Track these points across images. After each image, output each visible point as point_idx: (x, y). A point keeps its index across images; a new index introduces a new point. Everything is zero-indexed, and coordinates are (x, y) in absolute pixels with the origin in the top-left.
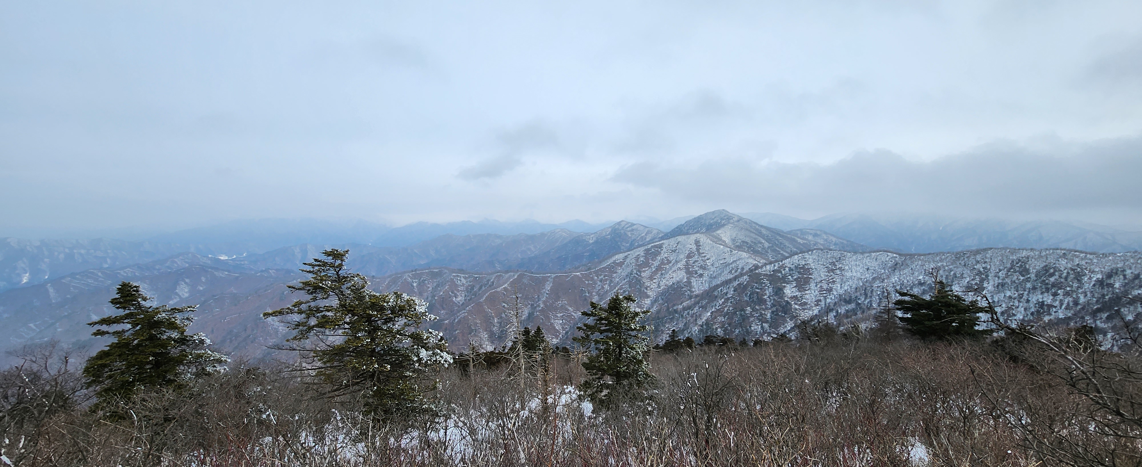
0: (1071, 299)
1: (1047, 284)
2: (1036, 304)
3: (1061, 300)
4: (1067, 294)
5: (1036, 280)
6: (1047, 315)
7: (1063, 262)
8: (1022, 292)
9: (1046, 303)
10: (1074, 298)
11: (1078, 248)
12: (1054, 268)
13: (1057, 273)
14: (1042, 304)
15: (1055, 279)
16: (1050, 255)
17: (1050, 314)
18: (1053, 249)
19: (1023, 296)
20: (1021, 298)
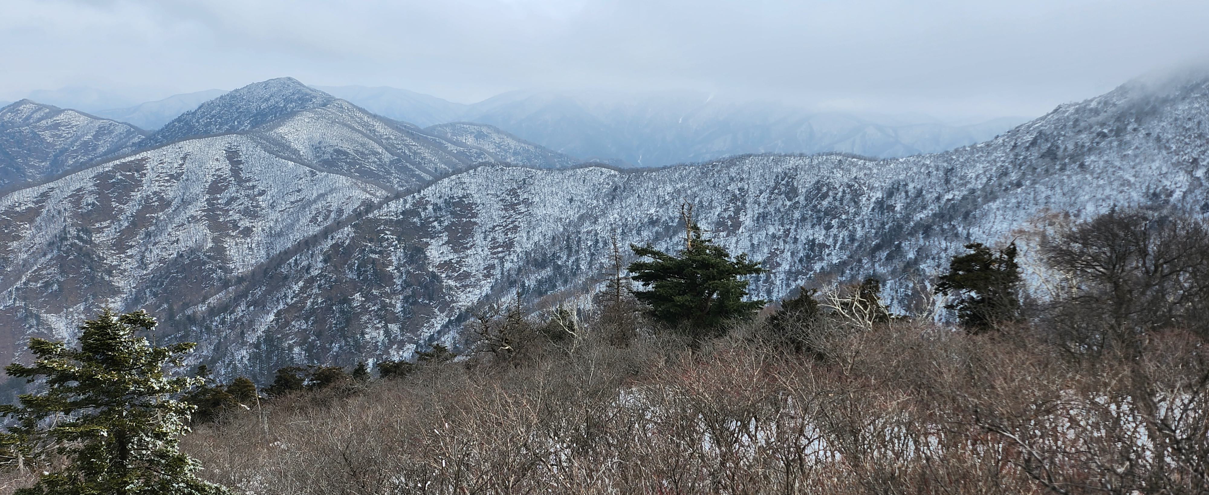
0: (846, 233)
1: (819, 211)
2: (805, 244)
3: (835, 235)
4: (842, 225)
5: (806, 206)
6: (819, 260)
7: (838, 175)
8: (788, 227)
9: (817, 242)
10: (850, 231)
11: (856, 152)
12: (828, 184)
13: (830, 193)
14: (812, 244)
15: (829, 203)
16: (823, 164)
17: (822, 259)
18: (827, 154)
19: (789, 233)
20: (787, 236)
